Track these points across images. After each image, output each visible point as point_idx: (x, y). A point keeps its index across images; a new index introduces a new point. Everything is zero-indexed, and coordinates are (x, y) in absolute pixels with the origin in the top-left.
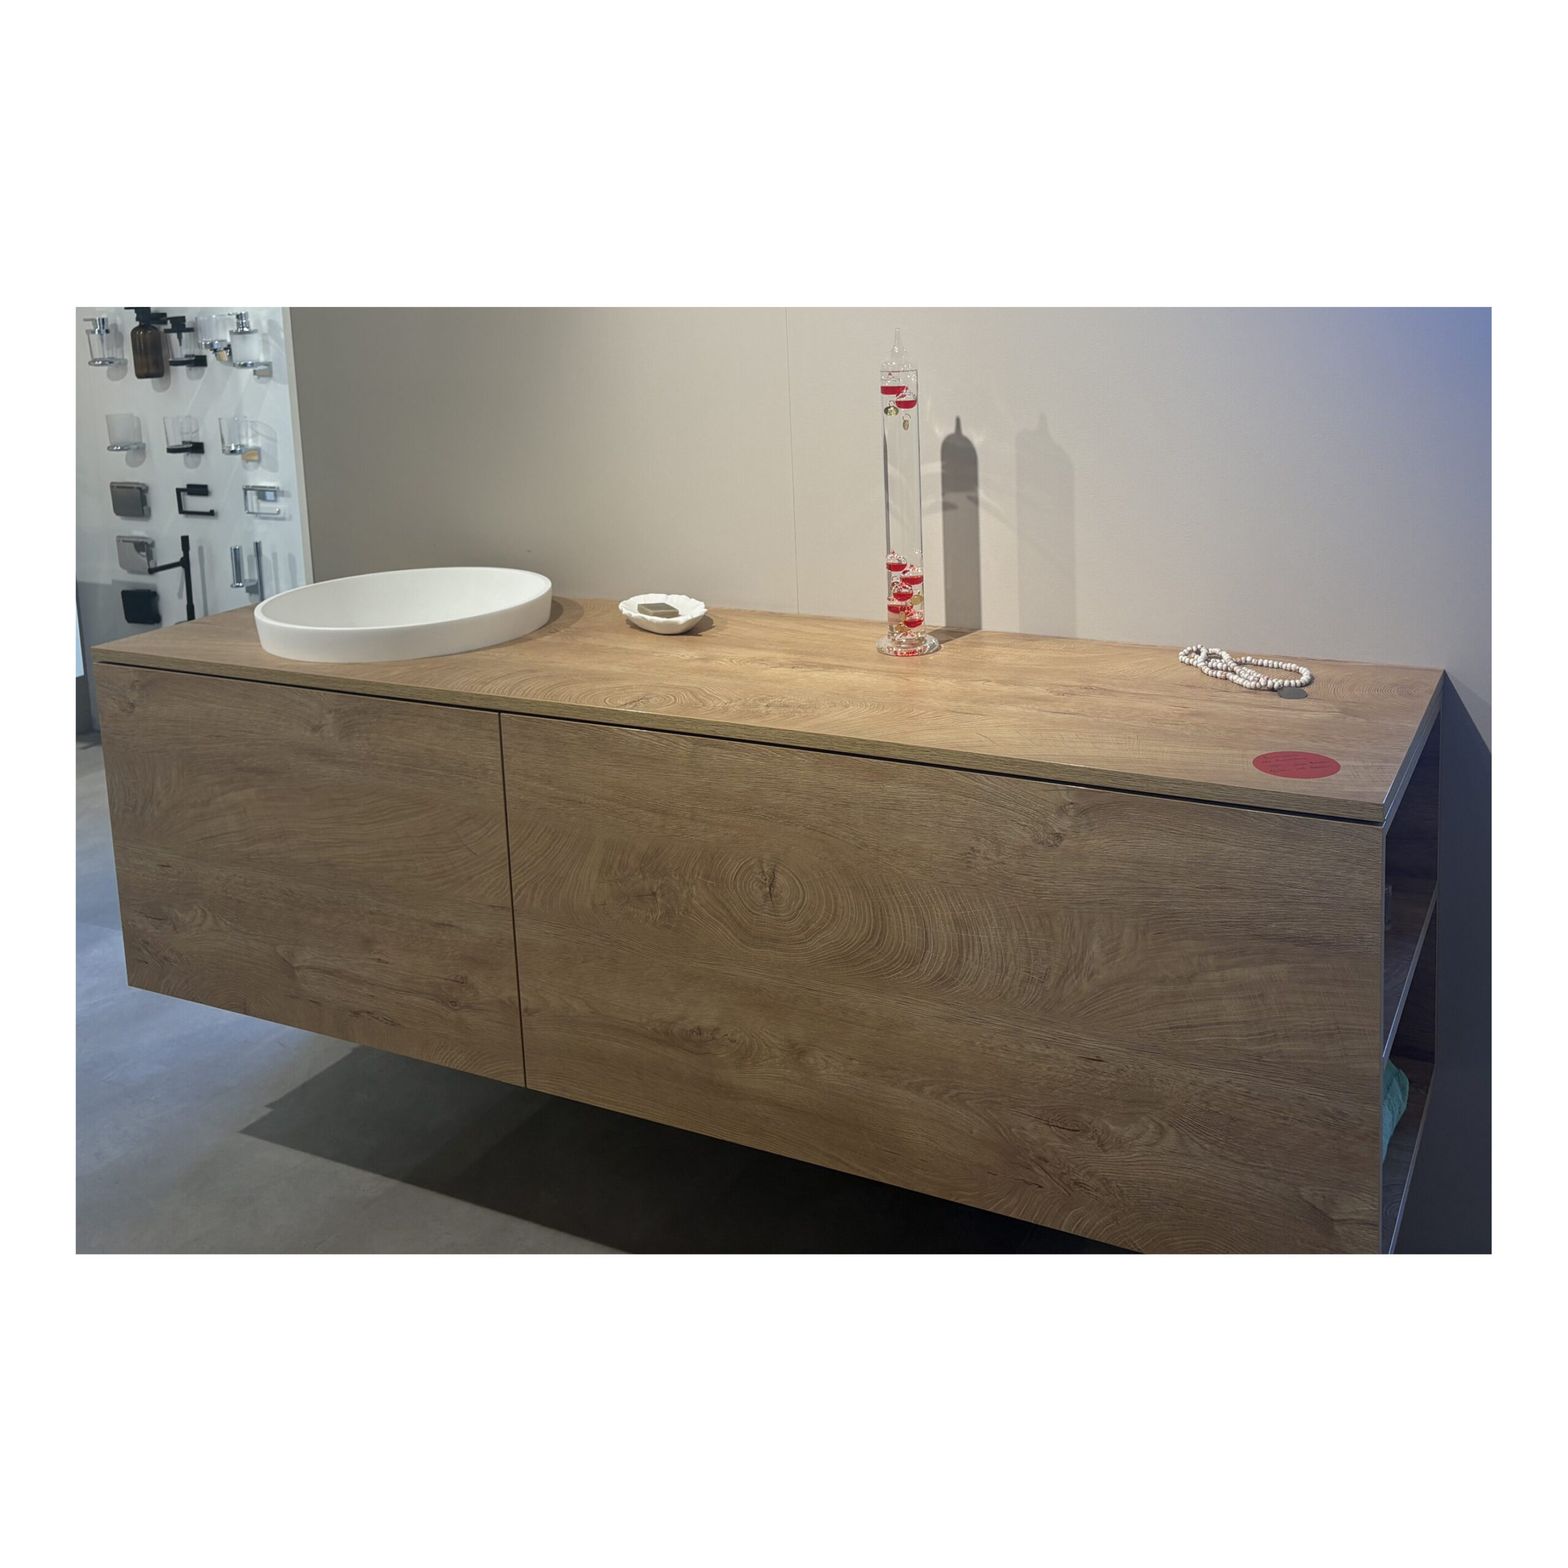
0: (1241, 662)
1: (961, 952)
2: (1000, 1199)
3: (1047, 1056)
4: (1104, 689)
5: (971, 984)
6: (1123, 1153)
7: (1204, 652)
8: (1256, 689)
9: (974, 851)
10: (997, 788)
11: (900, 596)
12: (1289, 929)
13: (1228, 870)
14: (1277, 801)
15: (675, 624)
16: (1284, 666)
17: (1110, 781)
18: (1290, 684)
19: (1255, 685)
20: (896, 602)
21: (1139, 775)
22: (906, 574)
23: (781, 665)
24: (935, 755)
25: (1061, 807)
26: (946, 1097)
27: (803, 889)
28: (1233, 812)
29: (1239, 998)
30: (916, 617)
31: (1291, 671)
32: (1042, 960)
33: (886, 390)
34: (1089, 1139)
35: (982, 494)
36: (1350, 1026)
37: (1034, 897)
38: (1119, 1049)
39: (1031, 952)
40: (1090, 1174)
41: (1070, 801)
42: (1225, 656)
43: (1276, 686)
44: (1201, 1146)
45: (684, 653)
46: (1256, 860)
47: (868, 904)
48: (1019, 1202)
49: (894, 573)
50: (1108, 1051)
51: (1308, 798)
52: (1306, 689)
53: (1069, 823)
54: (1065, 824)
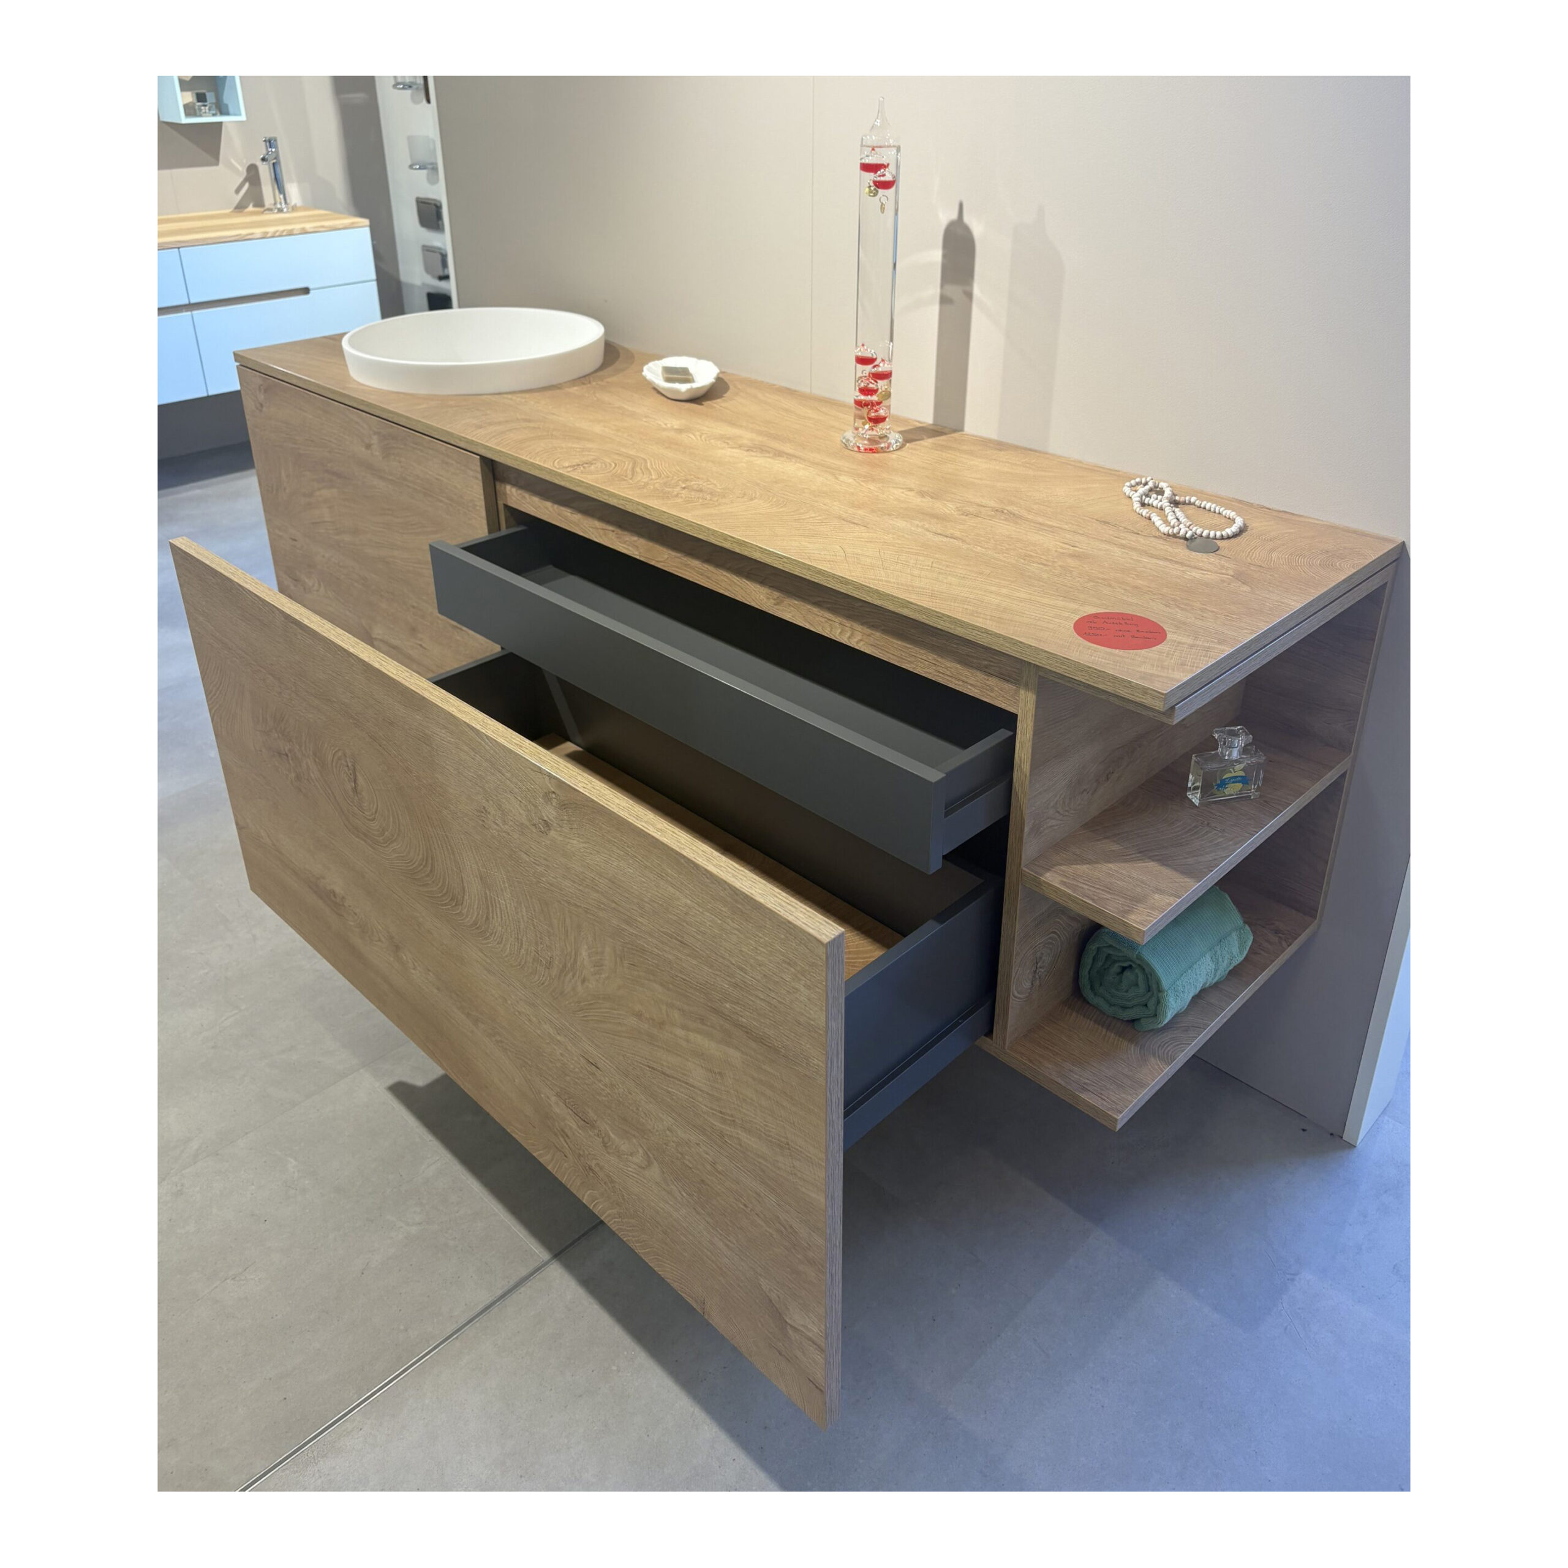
4: (1014, 514)
7: (1151, 484)
8: (1169, 535)
11: (865, 391)
16: (1224, 513)
18: (1209, 534)
19: (1169, 531)
20: (862, 397)
22: (875, 369)
23: (740, 447)
30: (882, 413)
35: (976, 290)
42: (1168, 492)
43: (1188, 535)
45: (671, 420)
49: (860, 367)
52: (1219, 543)
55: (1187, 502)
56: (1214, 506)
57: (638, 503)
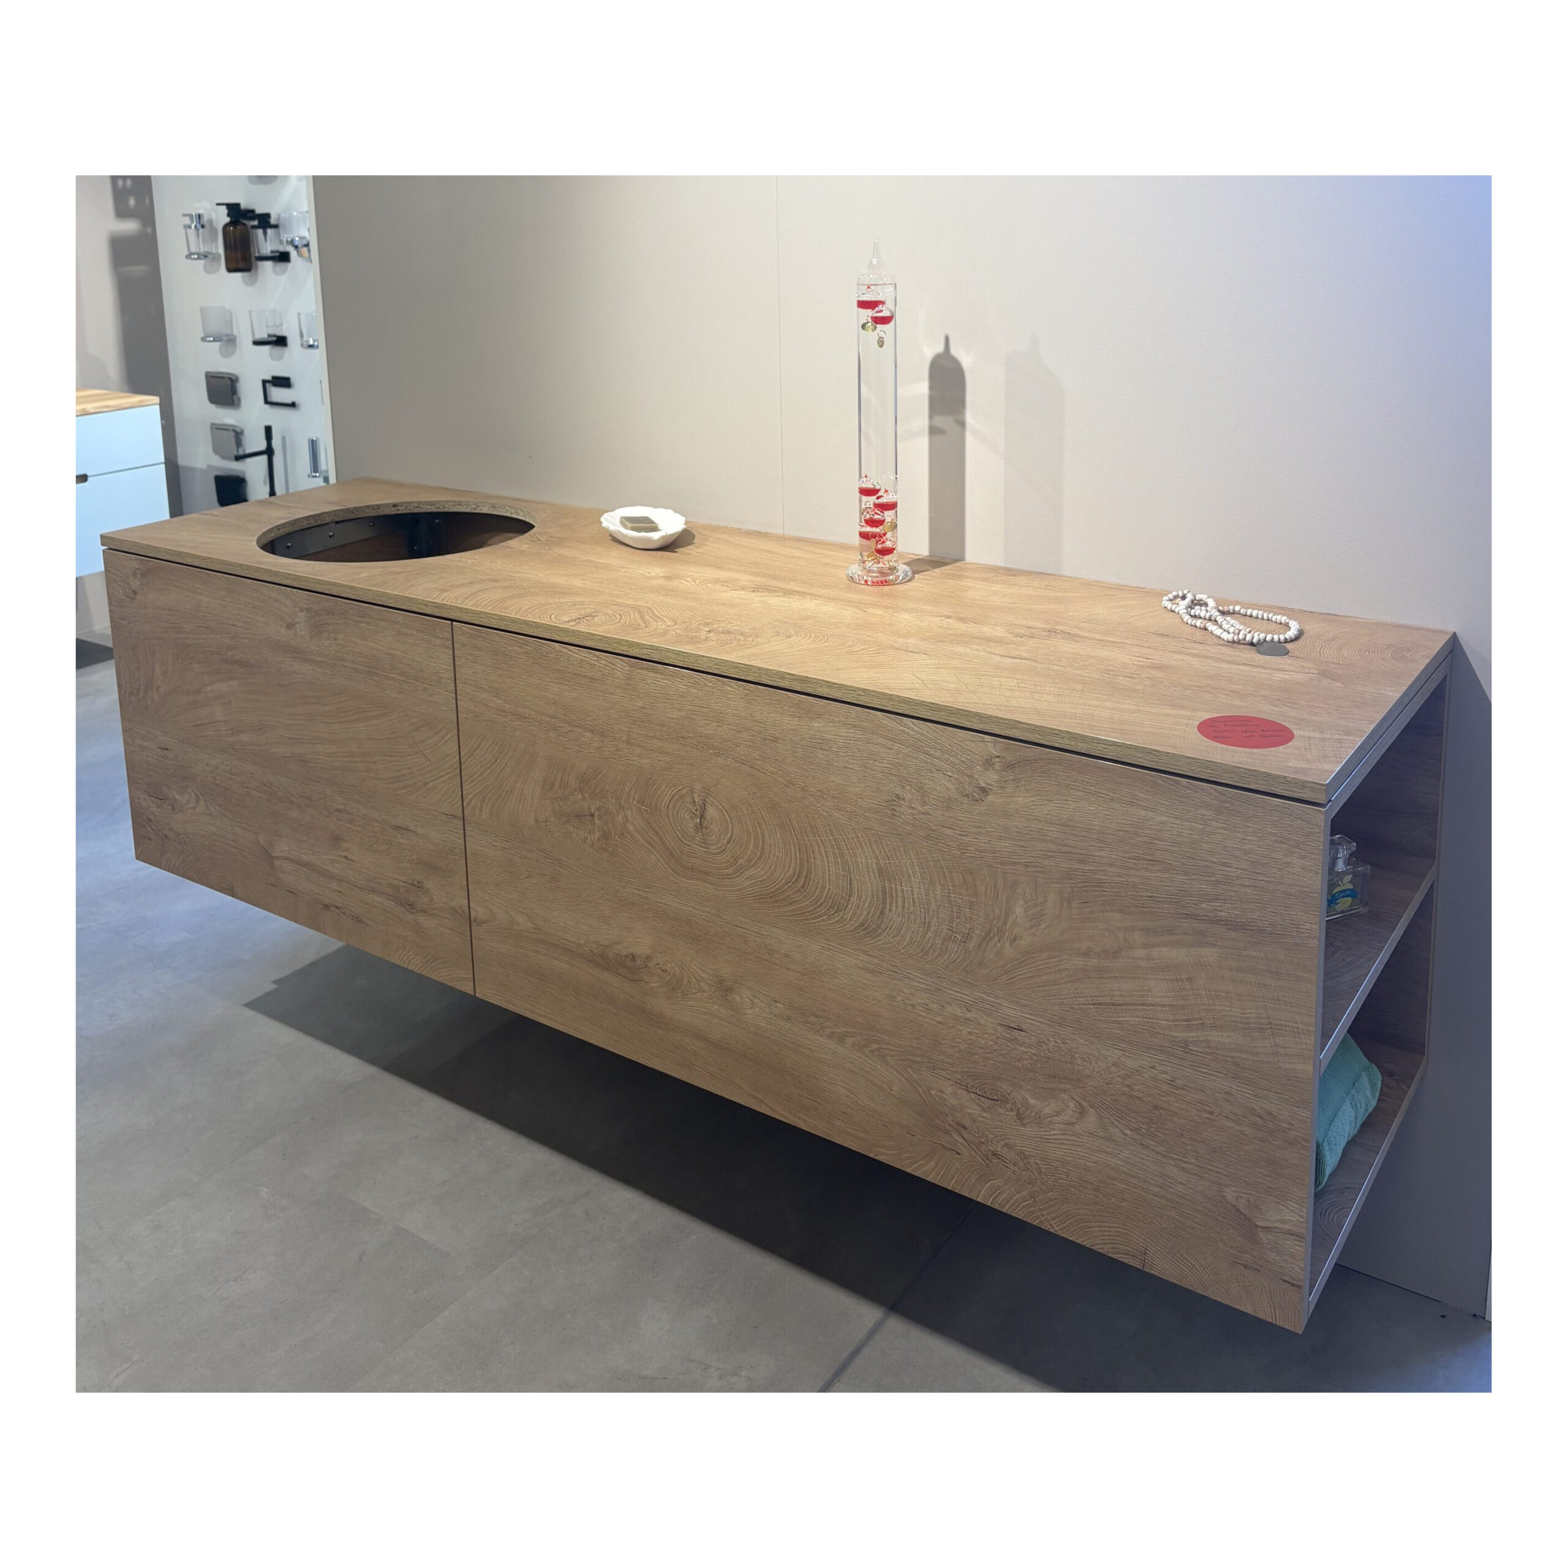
0: (1229, 611)
1: (884, 902)
2: (918, 1162)
3: (968, 1019)
4: (1069, 633)
5: (894, 937)
6: (1042, 1130)
7: (1189, 597)
8: (1234, 642)
9: (899, 798)
10: (922, 734)
12: (1221, 911)
13: (1157, 842)
14: (1212, 772)
15: (649, 540)
16: (1274, 619)
17: (1037, 736)
18: (1273, 639)
19: (1233, 638)
20: (868, 529)
21: (1068, 732)
24: (862, 696)
25: (987, 760)
26: (867, 1050)
27: (732, 823)
28: (1165, 780)
29: (1166, 980)
30: (889, 544)
31: (1281, 623)
32: (965, 918)
33: (863, 305)
34: (1008, 1110)
35: (969, 418)
36: (1283, 1023)
37: (958, 853)
38: (1041, 1020)
39: (955, 910)
40: (1009, 1147)
41: (997, 754)
42: (1211, 603)
43: (1255, 640)
44: (1121, 1131)
45: (652, 569)
46: (1188, 834)
47: (794, 844)
48: (936, 1166)
50: (1029, 1021)
51: (1244, 771)
53: (996, 777)
54: (989, 778)
55: (1231, 611)
57: (668, 650)
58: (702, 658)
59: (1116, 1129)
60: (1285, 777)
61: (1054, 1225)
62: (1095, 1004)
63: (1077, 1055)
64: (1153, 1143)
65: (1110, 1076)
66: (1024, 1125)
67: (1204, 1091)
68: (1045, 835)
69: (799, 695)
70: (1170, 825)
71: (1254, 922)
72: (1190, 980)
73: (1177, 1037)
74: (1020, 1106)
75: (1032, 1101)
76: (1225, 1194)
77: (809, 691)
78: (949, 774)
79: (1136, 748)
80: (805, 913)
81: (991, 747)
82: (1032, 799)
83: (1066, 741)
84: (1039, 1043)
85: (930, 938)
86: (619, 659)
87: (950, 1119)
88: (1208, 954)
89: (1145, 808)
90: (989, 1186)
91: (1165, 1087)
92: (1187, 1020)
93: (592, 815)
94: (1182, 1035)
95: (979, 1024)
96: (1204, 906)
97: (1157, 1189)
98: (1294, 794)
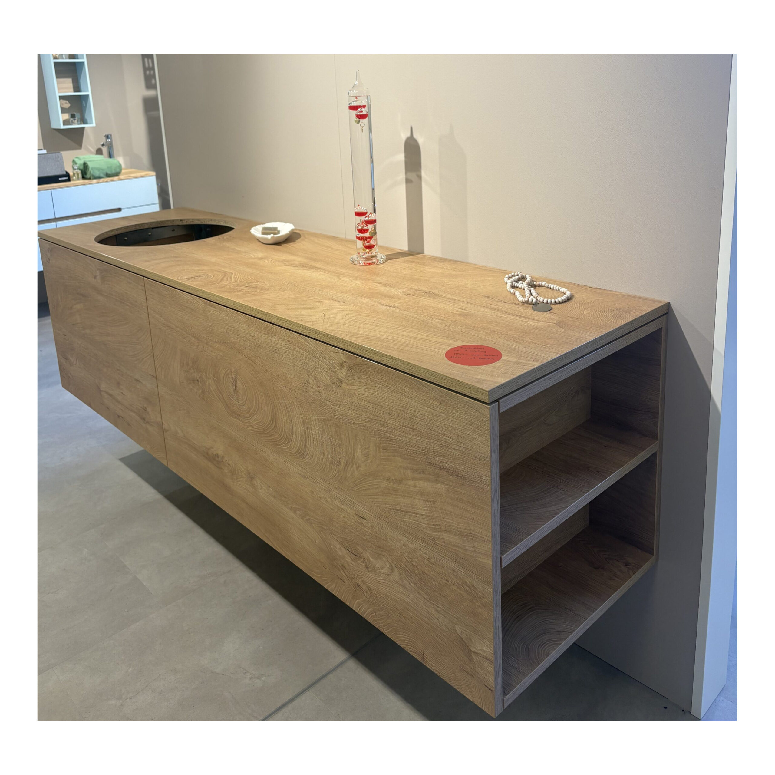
1: (306, 440)
2: (328, 583)
3: (342, 509)
4: (435, 294)
5: (311, 458)
6: (376, 576)
9: (308, 382)
10: (314, 347)
12: (445, 463)
13: (414, 418)
14: (435, 378)
16: (559, 290)
17: (360, 351)
23: (292, 265)
24: (290, 324)
25: (341, 363)
26: (305, 519)
27: (247, 390)
28: (415, 380)
29: (423, 500)
31: (561, 293)
32: (338, 453)
34: (361, 562)
35: (423, 174)
36: (477, 534)
37: (332, 415)
38: (372, 514)
39: (333, 447)
40: (364, 582)
41: (345, 360)
42: (529, 279)
44: (409, 583)
46: (427, 415)
47: (270, 403)
48: (336, 586)
50: (367, 514)
51: (450, 379)
52: (552, 306)
53: (345, 374)
54: (343, 374)
55: (540, 285)
56: (555, 286)
57: (217, 296)
58: (229, 301)
59: (407, 582)
60: (469, 385)
61: (385, 630)
62: (393, 509)
63: (388, 537)
64: (423, 593)
65: (403, 551)
66: (369, 571)
67: (443, 568)
68: (366, 409)
69: (266, 322)
70: (419, 408)
71: (460, 472)
72: (433, 501)
73: (430, 534)
74: (366, 561)
75: (371, 559)
76: (456, 629)
77: (269, 320)
78: (326, 370)
79: (401, 361)
80: (276, 441)
81: (341, 356)
82: (360, 387)
83: (372, 355)
84: (372, 527)
85: (325, 461)
86: (200, 299)
87: (339, 562)
88: (441, 488)
89: (408, 397)
90: (357, 602)
91: (426, 562)
92: (434, 525)
93: (198, 381)
94: (432, 533)
95: (347, 513)
96: (437, 459)
97: (426, 619)
98: (474, 395)
